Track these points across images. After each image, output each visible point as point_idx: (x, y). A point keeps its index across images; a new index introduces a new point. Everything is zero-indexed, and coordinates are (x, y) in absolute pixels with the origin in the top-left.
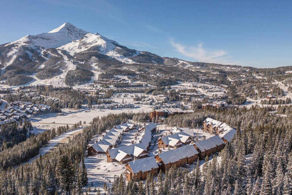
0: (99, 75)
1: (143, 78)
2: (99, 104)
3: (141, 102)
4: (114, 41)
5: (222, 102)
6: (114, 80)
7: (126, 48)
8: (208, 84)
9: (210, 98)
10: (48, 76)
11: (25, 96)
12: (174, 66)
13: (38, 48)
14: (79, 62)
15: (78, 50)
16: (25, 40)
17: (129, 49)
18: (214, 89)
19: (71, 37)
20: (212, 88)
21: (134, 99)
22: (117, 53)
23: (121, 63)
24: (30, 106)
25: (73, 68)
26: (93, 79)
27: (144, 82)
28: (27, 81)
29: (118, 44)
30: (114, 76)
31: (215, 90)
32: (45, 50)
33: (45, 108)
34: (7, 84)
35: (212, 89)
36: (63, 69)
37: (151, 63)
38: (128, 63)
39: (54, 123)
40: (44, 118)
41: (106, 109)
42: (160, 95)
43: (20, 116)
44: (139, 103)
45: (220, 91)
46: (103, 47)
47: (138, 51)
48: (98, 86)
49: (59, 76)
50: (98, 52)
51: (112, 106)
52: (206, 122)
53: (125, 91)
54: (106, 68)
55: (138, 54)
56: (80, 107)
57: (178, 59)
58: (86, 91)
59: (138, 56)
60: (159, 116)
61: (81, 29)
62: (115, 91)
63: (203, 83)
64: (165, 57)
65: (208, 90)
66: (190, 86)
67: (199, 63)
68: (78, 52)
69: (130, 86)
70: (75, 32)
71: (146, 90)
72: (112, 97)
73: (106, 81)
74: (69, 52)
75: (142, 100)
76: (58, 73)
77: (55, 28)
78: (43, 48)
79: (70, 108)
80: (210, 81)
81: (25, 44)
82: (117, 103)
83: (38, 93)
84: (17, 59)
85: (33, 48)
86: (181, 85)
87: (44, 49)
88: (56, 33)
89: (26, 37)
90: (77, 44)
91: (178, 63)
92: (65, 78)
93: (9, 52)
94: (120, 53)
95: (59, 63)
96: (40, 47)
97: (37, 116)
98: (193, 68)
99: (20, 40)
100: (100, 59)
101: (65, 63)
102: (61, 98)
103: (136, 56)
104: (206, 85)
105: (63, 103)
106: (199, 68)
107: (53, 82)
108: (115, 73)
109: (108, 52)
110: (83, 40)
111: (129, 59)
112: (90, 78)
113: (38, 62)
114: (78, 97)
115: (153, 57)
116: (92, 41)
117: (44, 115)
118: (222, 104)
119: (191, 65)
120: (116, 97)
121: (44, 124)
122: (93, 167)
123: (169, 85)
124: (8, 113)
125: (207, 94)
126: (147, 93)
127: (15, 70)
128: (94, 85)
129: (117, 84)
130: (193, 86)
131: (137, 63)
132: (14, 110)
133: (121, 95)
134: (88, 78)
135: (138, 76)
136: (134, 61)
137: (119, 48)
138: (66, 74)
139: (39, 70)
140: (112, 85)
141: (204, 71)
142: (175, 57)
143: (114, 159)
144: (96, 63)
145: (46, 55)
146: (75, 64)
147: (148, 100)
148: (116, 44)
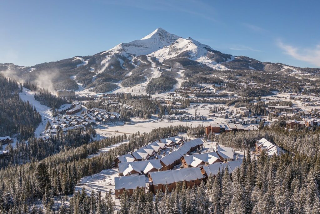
0: (182, 83)
1: (230, 88)
2: (171, 114)
3: (216, 114)
4: (207, 46)
5: (316, 119)
6: (197, 88)
7: (220, 52)
8: (312, 95)
10: (132, 84)
11: (104, 104)
12: (277, 73)
13: (130, 55)
14: (166, 69)
15: (168, 56)
16: (118, 48)
17: (223, 54)
18: (318, 102)
19: (162, 43)
20: (316, 101)
21: (210, 111)
22: (208, 58)
23: (212, 69)
24: (103, 113)
25: (158, 76)
26: (175, 88)
27: (231, 91)
28: (111, 88)
29: (211, 49)
30: (198, 84)
31: (318, 104)
32: (136, 58)
33: (114, 116)
34: (94, 92)
35: (315, 103)
36: (148, 76)
37: (248, 69)
38: (220, 70)
39: (117, 131)
40: (111, 126)
41: (176, 121)
42: (241, 108)
43: (89, 123)
44: (214, 116)
46: (194, 52)
47: (233, 56)
48: (178, 95)
49: (141, 84)
50: (188, 58)
51: (182, 117)
52: (258, 143)
53: (205, 102)
54: (192, 76)
55: (233, 59)
56: (149, 117)
57: (282, 64)
58: (163, 100)
59: (233, 61)
61: (173, 34)
62: (194, 101)
63: (306, 94)
64: (266, 62)
65: (308, 103)
66: (286, 98)
68: (167, 59)
69: (212, 96)
70: (167, 37)
71: (228, 101)
72: (188, 108)
73: (188, 90)
74: (159, 59)
75: (219, 112)
78: (134, 55)
79: (140, 117)
80: (317, 91)
81: (118, 52)
82: (189, 114)
83: (116, 101)
84: (109, 67)
85: (125, 55)
86: (275, 95)
90: (168, 50)
91: (282, 69)
92: (146, 86)
93: (103, 60)
94: (212, 59)
95: (145, 70)
96: (131, 54)
97: (106, 124)
98: (300, 75)
99: (114, 48)
100: (190, 65)
101: (152, 71)
102: (135, 107)
103: (230, 62)
104: (308, 97)
105: (134, 112)
106: (309, 75)
107: (135, 90)
108: (199, 81)
109: (199, 57)
110: (174, 45)
111: (221, 65)
112: (173, 86)
113: (127, 69)
114: (151, 106)
115: (251, 62)
116: (183, 46)
117: (112, 123)
118: (314, 122)
119: (299, 71)
120: (192, 107)
121: (108, 132)
122: (103, 178)
123: (260, 95)
124: (81, 119)
125: (305, 108)
126: (228, 104)
127: (103, 78)
128: (174, 94)
129: (198, 93)
130: (291, 98)
131: (230, 70)
132: (88, 117)
133: (199, 105)
134: (170, 86)
135: (226, 85)
136: (226, 67)
137: (211, 53)
138: (149, 82)
139: (125, 77)
140: (193, 94)
141: (314, 79)
142: (279, 62)
143: (122, 173)
144: (184, 69)
145: (136, 62)
146: (161, 72)
147: (225, 113)
148: (208, 49)
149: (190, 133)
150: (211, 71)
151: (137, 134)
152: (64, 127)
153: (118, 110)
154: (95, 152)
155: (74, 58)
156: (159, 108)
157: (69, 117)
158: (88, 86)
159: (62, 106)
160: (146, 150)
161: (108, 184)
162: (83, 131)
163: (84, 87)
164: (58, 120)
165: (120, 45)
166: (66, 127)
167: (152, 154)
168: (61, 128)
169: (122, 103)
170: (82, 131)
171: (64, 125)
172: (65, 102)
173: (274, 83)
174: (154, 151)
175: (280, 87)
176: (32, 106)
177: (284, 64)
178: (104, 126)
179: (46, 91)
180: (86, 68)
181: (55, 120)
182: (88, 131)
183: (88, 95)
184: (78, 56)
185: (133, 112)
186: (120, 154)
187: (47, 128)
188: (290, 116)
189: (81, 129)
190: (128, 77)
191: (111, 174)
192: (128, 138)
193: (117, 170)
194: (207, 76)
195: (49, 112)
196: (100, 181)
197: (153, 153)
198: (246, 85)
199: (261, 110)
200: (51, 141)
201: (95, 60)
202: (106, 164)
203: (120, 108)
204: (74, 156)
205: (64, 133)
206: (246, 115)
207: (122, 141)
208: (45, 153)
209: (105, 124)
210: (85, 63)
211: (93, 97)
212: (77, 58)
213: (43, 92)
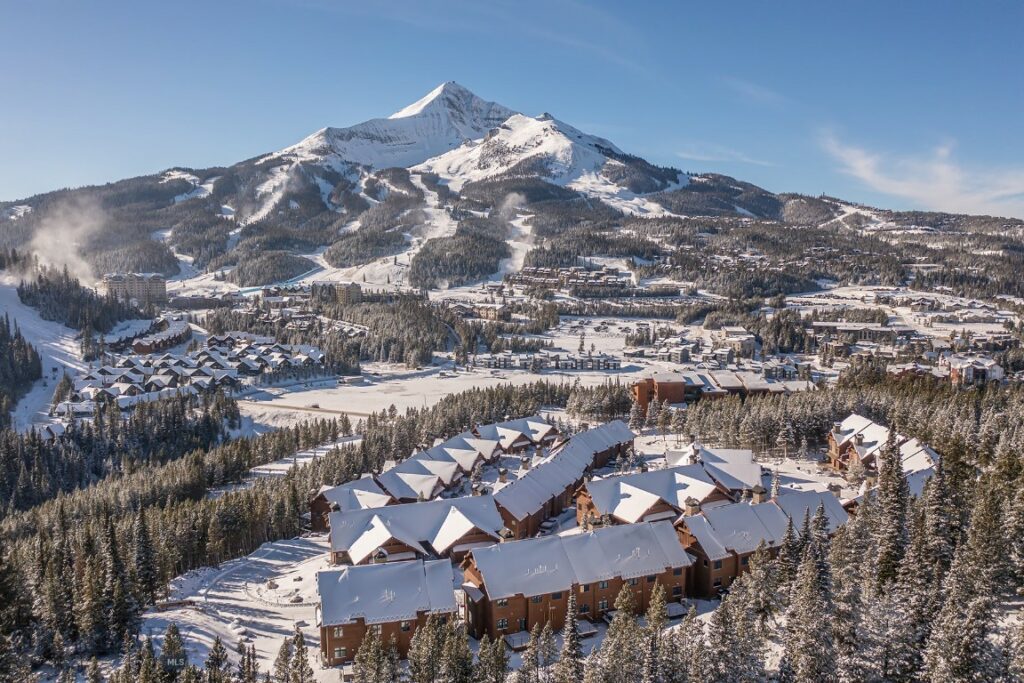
0: (529, 255)
1: (683, 269)
2: (498, 350)
3: (647, 351)
4: (600, 140)
5: (980, 360)
6: (576, 270)
8: (942, 292)
9: (937, 344)
10: (361, 257)
11: (267, 318)
12: (821, 226)
13: (353, 168)
14: (472, 212)
15: (478, 171)
16: (314, 144)
18: (966, 311)
19: (457, 130)
20: (958, 307)
21: (628, 340)
22: (607, 179)
23: (621, 214)
24: (263, 348)
25: (447, 230)
26: (506, 269)
27: (687, 280)
28: (292, 271)
29: (614, 150)
30: (581, 257)
31: (966, 316)
32: (372, 176)
33: (303, 358)
34: (232, 282)
35: (955, 314)
36: (413, 234)
37: (731, 216)
38: (644, 215)
39: (316, 407)
40: (292, 391)
41: (516, 371)
42: (728, 329)
43: (214, 380)
44: (641, 354)
45: (991, 321)
46: (561, 160)
47: (685, 172)
48: (515, 290)
49: (393, 257)
50: (543, 178)
51: (535, 360)
52: (838, 431)
53: (606, 312)
54: (559, 233)
55: (684, 182)
56: (425, 359)
57: (838, 200)
58: (468, 306)
59: (685, 189)
60: (661, 400)
61: (493, 103)
62: (571, 310)
63: (922, 288)
64: (786, 192)
65: (935, 314)
66: (863, 300)
67: (921, 214)
68: (475, 180)
69: (628, 294)
70: (472, 111)
71: (682, 308)
72: (552, 331)
73: (549, 275)
74: (449, 181)
75: (657, 343)
76: (395, 245)
77: (413, 103)
78: (368, 169)
79: (393, 361)
80: (956, 280)
81: (313, 157)
82: (560, 349)
83: (311, 310)
84: (284, 203)
85: (338, 167)
86: (828, 293)
87: (369, 172)
88: (410, 117)
89: (319, 136)
90: (476, 153)
91: (836, 215)
92: (410, 264)
93: (263, 181)
94: (619, 182)
95: (405, 214)
96: (358, 165)
97: (275, 383)
98: (894, 232)
99: (301, 144)
100: (548, 201)
101: (427, 216)
102: (375, 328)
103: (676, 191)
104: (932, 296)
105: (374, 345)
106: (921, 232)
107: (371, 276)
108: (582, 247)
109: (578, 177)
110: (495, 138)
111: (649, 201)
112: (497, 263)
113: (345, 212)
114: (429, 325)
115: (741, 192)
116: (526, 140)
117: (298, 379)
118: (975, 369)
119: (888, 222)
120: (566, 329)
121: (283, 411)
122: (267, 575)
123: (780, 292)
124: (187, 366)
125: (931, 329)
126: (684, 319)
127: (265, 237)
128: (503, 287)
129: (583, 285)
130: (878, 300)
131: (676, 216)
132: (210, 359)
133: (589, 323)
134: (488, 265)
135: (668, 260)
136: (665, 208)
137: (616, 163)
138: (417, 250)
139: (338, 236)
140: (566, 288)
141: (939, 246)
142: (827, 194)
143: (345, 554)
144: (530, 213)
145: (374, 190)
146: (456, 219)
147: (677, 345)
148: (607, 149)
149: (580, 405)
150: (617, 218)
151: (388, 413)
152: (124, 394)
153: (318, 340)
154: (237, 477)
155: (164, 174)
156: (458, 329)
157: (143, 362)
158: (213, 263)
159: (121, 325)
160: (427, 464)
161: (287, 601)
162: (191, 408)
163: (200, 266)
164: (103, 372)
165: (321, 134)
166: (131, 392)
167: (452, 480)
168: (111, 397)
169: (329, 317)
170: (187, 406)
171: (124, 387)
172: (132, 314)
173: (820, 254)
174: (459, 468)
175: (840, 267)
176: (8, 322)
177: (842, 198)
178: (267, 390)
179: (62, 272)
180: (207, 208)
181: (90, 372)
182: (211, 408)
183: (212, 291)
184: (178, 169)
185: (370, 345)
186: (332, 481)
187: (60, 398)
188: (891, 354)
189: (184, 400)
190: (349, 235)
191: (297, 557)
192: (353, 428)
193: (322, 540)
194: (607, 233)
195: (71, 343)
196: (253, 586)
197: (455, 474)
198: (732, 261)
199: (794, 337)
200: (71, 444)
201: (237, 181)
202: (276, 520)
203: (324, 332)
204: (153, 492)
205: (122, 414)
206: (747, 352)
207: (335, 439)
208: (45, 485)
209: (270, 384)
210: (204, 190)
211: (228, 298)
212: (176, 175)
213: (51, 280)
